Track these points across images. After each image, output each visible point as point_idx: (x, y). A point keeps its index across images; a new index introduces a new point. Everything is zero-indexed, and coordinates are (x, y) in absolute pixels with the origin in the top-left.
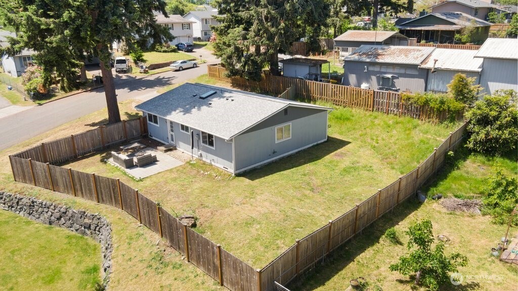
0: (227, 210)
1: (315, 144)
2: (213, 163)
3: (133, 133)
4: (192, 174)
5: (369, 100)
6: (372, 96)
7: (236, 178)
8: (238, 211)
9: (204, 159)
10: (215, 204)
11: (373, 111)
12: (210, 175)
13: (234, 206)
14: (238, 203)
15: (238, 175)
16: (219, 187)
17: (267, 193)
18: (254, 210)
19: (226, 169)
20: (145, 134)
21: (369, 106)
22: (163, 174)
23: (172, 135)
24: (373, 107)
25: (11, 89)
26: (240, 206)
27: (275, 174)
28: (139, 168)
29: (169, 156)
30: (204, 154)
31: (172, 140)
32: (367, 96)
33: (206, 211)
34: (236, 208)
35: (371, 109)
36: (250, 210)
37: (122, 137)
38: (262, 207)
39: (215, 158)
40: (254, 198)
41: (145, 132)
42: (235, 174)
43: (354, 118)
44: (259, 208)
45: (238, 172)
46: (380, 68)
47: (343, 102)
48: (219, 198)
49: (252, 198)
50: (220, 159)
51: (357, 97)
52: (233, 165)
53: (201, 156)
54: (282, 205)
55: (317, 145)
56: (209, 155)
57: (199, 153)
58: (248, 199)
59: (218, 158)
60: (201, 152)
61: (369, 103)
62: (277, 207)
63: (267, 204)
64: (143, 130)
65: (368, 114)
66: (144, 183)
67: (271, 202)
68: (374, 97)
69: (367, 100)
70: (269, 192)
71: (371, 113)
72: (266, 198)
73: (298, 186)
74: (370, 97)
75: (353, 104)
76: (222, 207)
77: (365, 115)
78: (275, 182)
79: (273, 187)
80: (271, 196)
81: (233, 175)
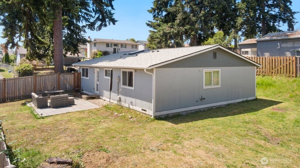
0: (134, 157)
1: (245, 99)
2: (131, 107)
3: (66, 86)
4: (104, 115)
5: (291, 66)
6: (294, 63)
7: (156, 121)
8: (153, 161)
9: (123, 104)
10: (118, 148)
11: (296, 77)
12: (124, 116)
13: (148, 152)
14: (154, 149)
15: (158, 118)
16: (131, 128)
17: (198, 139)
18: (180, 160)
19: (144, 112)
20: (77, 89)
21: (291, 72)
22: (71, 114)
23: (97, 85)
24: (296, 73)
25: (10, 72)
26: (156, 153)
27: (206, 120)
28: (51, 109)
29: (89, 102)
30: (123, 98)
31: (97, 90)
32: (288, 63)
33: (100, 156)
34: (149, 156)
35: (294, 75)
36: (173, 160)
37: (54, 88)
38: (193, 157)
39: (133, 100)
40: (180, 143)
41: (78, 87)
42: (155, 117)
43: (276, 84)
44: (188, 159)
45: (158, 114)
46: (294, 44)
47: (261, 72)
48: (127, 139)
49: (175, 143)
50: (139, 101)
51: (277, 65)
52: (152, 105)
53: (120, 100)
54: (228, 156)
55: (247, 101)
56: (128, 98)
57: (118, 97)
58: (169, 144)
59: (137, 100)
60: (120, 96)
61: (291, 70)
62: (219, 159)
63: (201, 152)
64: (76, 84)
65: (291, 80)
66: (44, 121)
67: (208, 151)
68: (296, 63)
69: (288, 67)
70: (201, 138)
71: (294, 79)
72: (198, 144)
73: (243, 133)
74: (291, 63)
75: (272, 73)
76: (127, 152)
77: (288, 81)
78: (208, 127)
79: (206, 132)
80: (206, 142)
81: (152, 117)
